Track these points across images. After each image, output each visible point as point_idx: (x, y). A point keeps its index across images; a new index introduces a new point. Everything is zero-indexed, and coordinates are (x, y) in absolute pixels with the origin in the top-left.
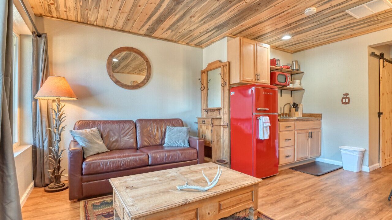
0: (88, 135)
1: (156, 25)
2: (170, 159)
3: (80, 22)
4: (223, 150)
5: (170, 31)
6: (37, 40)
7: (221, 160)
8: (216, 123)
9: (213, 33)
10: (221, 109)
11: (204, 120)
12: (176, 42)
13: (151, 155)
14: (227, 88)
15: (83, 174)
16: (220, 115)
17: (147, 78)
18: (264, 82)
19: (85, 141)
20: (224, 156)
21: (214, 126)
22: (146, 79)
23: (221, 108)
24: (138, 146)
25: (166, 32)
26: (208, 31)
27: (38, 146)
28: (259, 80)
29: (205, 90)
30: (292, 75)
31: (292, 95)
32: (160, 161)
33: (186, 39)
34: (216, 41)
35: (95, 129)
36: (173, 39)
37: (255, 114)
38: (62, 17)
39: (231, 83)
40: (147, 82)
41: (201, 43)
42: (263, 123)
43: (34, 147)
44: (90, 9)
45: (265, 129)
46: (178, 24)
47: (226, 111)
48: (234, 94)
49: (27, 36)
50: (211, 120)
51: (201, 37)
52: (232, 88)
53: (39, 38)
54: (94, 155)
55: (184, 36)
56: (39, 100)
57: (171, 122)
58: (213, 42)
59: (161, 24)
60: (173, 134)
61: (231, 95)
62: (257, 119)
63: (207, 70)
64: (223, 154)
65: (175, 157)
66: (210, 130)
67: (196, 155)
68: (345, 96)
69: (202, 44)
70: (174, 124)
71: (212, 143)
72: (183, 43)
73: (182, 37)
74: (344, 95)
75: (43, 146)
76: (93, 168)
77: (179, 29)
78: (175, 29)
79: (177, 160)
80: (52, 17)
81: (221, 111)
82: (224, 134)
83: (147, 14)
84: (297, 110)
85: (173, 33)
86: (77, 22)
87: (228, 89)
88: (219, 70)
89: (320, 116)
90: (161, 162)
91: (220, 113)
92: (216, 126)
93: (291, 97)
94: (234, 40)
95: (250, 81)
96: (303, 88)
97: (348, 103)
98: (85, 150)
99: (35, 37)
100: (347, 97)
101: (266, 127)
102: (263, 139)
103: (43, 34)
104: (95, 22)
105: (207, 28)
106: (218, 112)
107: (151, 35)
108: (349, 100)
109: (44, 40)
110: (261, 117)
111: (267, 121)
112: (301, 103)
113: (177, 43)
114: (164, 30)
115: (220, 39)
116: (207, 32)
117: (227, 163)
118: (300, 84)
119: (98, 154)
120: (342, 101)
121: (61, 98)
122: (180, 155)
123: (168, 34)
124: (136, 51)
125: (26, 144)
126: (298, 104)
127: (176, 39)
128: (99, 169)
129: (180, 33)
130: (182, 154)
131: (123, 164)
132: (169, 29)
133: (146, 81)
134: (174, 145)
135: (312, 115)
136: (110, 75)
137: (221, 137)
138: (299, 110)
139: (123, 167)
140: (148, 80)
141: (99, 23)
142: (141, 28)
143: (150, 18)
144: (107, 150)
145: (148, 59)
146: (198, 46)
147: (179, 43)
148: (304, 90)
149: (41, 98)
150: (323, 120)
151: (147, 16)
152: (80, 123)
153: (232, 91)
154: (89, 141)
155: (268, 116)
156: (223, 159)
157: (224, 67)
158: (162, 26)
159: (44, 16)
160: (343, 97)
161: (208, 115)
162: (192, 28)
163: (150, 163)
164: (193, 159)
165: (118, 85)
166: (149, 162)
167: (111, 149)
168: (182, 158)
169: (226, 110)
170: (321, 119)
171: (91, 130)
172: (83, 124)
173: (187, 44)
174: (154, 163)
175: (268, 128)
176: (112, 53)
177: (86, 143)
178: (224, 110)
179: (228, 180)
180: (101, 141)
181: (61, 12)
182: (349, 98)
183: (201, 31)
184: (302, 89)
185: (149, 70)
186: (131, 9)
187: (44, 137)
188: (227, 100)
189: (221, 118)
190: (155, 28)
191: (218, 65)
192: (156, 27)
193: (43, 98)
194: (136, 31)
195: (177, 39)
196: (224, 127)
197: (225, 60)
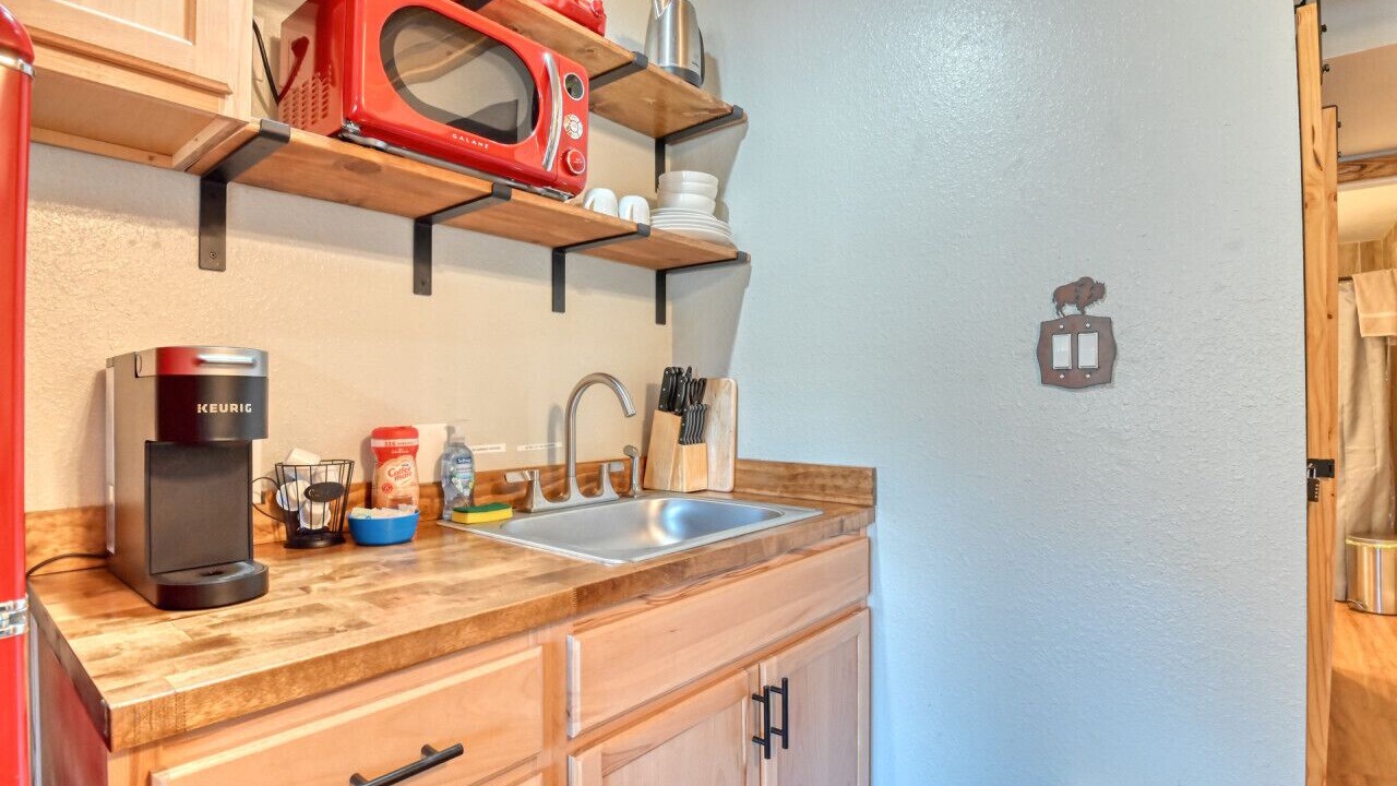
30: (669, 149)
31: (669, 308)
68: (1070, 310)
74: (1060, 297)
84: (693, 433)
89: (866, 485)
93: (661, 318)
96: (741, 249)
97: (1102, 375)
100: (1093, 319)
108: (1109, 351)
112: (724, 371)
118: (720, 211)
120: (1044, 351)
126: (704, 382)
135: (806, 475)
138: (713, 431)
148: (740, 259)
150: (886, 528)
160: (1050, 314)
170: (872, 520)
182: (1104, 327)
184: (731, 254)
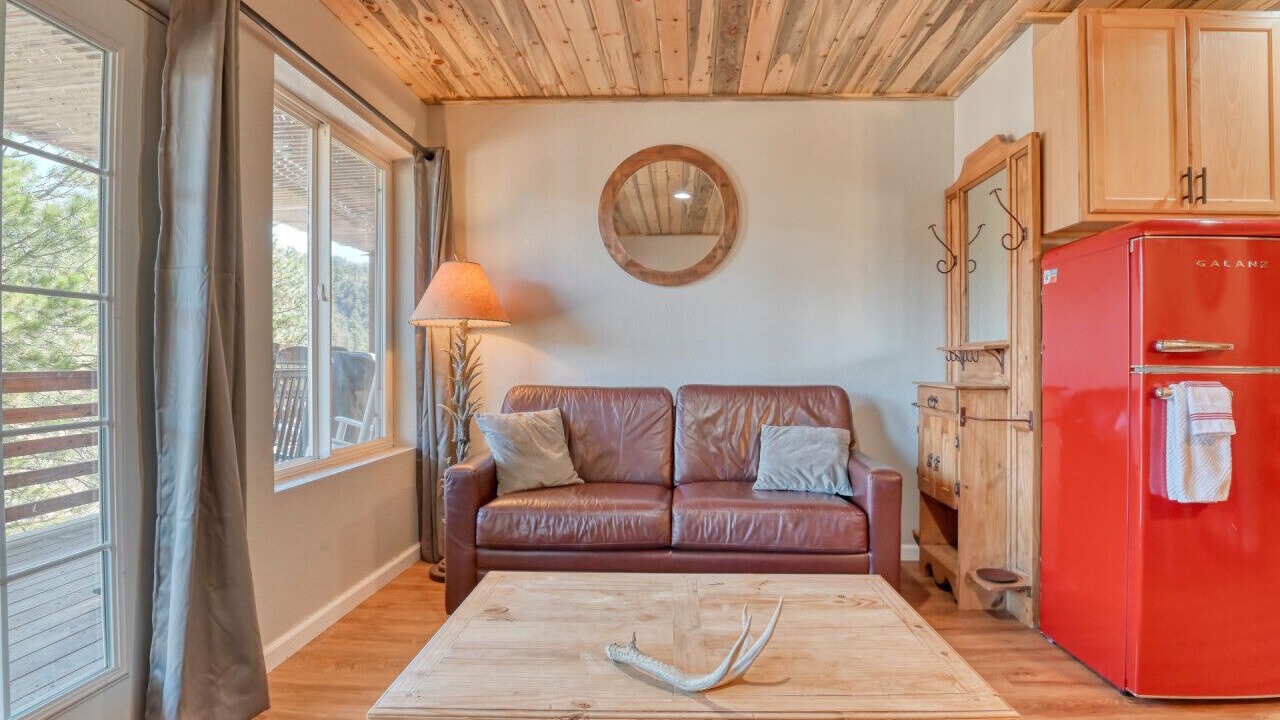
0: (521, 429)
1: (730, 52)
2: (747, 536)
3: (526, 98)
4: (1014, 531)
5: (786, 58)
6: (425, 168)
7: (1001, 571)
8: (980, 407)
9: (961, 24)
10: (1007, 347)
11: (934, 395)
12: (830, 95)
13: (682, 511)
14: (1029, 252)
15: (478, 542)
16: (1003, 372)
17: (723, 242)
18: (1239, 209)
19: (506, 447)
20: (1020, 556)
21: (969, 422)
22: (720, 247)
23: (1008, 343)
24: (677, 477)
25: (778, 66)
26: (933, 20)
27: (424, 453)
28: (1203, 198)
29: (957, 268)
32: (710, 537)
33: (864, 74)
34: (992, 55)
35: (551, 413)
36: (816, 85)
37: (1141, 369)
38: (480, 94)
39: (1048, 230)
40: (724, 256)
41: (932, 77)
42: (1188, 418)
43: (419, 453)
44: (525, 52)
45: (1198, 450)
46: (799, 24)
47: (1026, 358)
48: (1055, 280)
49: (404, 161)
50: (954, 393)
51: (915, 52)
52: (1050, 248)
53: (428, 163)
54: (530, 490)
55: (846, 65)
56: (428, 329)
57: (799, 398)
58: (982, 64)
59: (742, 41)
60: (788, 448)
61: (1046, 282)
62: (1150, 395)
63: (964, 183)
64: (1014, 551)
65: (770, 532)
66: (952, 436)
67: (860, 535)
69: (939, 82)
70: (811, 406)
71: (958, 493)
72: (861, 95)
73: (841, 72)
75: (437, 454)
76: (501, 532)
77: (814, 44)
78: (801, 47)
79: (776, 544)
80: (460, 98)
81: (1007, 356)
82: (1020, 459)
83: (676, 20)
85: (803, 64)
86: (519, 97)
87: (1032, 258)
88: (1001, 179)
90: (713, 543)
91: (1002, 365)
92: (980, 423)
94: (1055, 31)
95: (1148, 208)
98: (500, 475)
99: (419, 161)
101: (1211, 440)
102: (1183, 499)
103: (436, 149)
104: (561, 87)
105: (923, 9)
106: (991, 361)
107: (735, 90)
109: (438, 165)
110: (1175, 389)
111: (1210, 411)
113: (836, 98)
114: (765, 60)
115: (1003, 43)
116: (934, 28)
117: (1027, 589)
119: (542, 488)
121: (471, 323)
122: (790, 526)
123: (786, 74)
124: (686, 154)
125: (402, 444)
127: (825, 85)
128: (516, 535)
129: (825, 56)
130: (796, 525)
131: (585, 533)
132: (778, 53)
133: (720, 253)
134: (794, 486)
136: (608, 246)
137: (1008, 473)
139: (585, 538)
140: (728, 248)
141: (573, 87)
142: (689, 74)
143: (694, 30)
144: (576, 479)
145: (727, 178)
146: (926, 91)
147: (843, 98)
149: (433, 322)
151: (682, 27)
152: (517, 392)
153: (1050, 267)
154: (517, 449)
155: (1225, 380)
156: (1015, 571)
157: (1020, 163)
158: (751, 49)
159: (443, 99)
161: (965, 373)
162: (859, 27)
163: (675, 539)
164: (841, 547)
165: (630, 273)
166: (671, 536)
167: (590, 478)
168: (797, 539)
169: (1023, 352)
171: (537, 416)
172: (523, 396)
173: (879, 93)
174: (686, 542)
175: (1225, 448)
176: (614, 173)
177: (509, 453)
178: (1020, 353)
179: (844, 674)
180: (557, 451)
181: (468, 79)
183: (905, 29)
185: (732, 214)
186: (623, 17)
187: (439, 430)
188: (1028, 308)
189: (1006, 389)
190: (733, 62)
191: (995, 156)
192: (734, 57)
193: (438, 322)
194: (681, 87)
195: (830, 82)
196: (1018, 430)
197: (1022, 127)
